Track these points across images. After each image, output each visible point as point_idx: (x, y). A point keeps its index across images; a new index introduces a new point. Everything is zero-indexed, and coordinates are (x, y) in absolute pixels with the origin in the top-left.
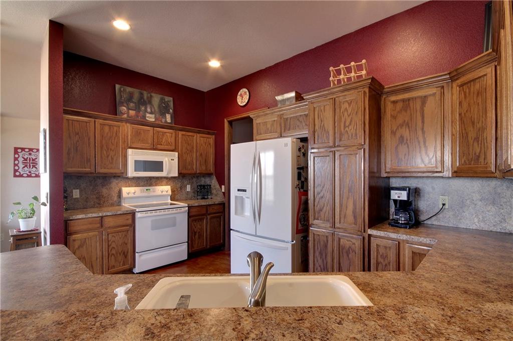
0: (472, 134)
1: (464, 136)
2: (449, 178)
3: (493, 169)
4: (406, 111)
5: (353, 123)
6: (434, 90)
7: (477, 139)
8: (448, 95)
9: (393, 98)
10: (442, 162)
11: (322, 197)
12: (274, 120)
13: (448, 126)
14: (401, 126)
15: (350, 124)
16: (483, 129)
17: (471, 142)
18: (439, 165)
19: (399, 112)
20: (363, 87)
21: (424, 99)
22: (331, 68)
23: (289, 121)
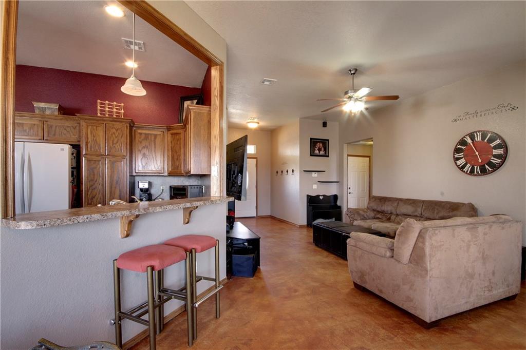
0: (176, 157)
1: (173, 157)
2: (166, 176)
3: (183, 172)
4: (146, 140)
5: (119, 143)
6: (160, 133)
7: (177, 159)
8: (166, 137)
9: (139, 131)
10: (164, 168)
11: (95, 189)
12: (34, 124)
13: (166, 152)
14: (144, 147)
15: (117, 143)
16: (179, 156)
17: (175, 160)
18: (162, 170)
19: (143, 140)
20: (126, 122)
21: (156, 136)
22: (99, 101)
23: (54, 128)
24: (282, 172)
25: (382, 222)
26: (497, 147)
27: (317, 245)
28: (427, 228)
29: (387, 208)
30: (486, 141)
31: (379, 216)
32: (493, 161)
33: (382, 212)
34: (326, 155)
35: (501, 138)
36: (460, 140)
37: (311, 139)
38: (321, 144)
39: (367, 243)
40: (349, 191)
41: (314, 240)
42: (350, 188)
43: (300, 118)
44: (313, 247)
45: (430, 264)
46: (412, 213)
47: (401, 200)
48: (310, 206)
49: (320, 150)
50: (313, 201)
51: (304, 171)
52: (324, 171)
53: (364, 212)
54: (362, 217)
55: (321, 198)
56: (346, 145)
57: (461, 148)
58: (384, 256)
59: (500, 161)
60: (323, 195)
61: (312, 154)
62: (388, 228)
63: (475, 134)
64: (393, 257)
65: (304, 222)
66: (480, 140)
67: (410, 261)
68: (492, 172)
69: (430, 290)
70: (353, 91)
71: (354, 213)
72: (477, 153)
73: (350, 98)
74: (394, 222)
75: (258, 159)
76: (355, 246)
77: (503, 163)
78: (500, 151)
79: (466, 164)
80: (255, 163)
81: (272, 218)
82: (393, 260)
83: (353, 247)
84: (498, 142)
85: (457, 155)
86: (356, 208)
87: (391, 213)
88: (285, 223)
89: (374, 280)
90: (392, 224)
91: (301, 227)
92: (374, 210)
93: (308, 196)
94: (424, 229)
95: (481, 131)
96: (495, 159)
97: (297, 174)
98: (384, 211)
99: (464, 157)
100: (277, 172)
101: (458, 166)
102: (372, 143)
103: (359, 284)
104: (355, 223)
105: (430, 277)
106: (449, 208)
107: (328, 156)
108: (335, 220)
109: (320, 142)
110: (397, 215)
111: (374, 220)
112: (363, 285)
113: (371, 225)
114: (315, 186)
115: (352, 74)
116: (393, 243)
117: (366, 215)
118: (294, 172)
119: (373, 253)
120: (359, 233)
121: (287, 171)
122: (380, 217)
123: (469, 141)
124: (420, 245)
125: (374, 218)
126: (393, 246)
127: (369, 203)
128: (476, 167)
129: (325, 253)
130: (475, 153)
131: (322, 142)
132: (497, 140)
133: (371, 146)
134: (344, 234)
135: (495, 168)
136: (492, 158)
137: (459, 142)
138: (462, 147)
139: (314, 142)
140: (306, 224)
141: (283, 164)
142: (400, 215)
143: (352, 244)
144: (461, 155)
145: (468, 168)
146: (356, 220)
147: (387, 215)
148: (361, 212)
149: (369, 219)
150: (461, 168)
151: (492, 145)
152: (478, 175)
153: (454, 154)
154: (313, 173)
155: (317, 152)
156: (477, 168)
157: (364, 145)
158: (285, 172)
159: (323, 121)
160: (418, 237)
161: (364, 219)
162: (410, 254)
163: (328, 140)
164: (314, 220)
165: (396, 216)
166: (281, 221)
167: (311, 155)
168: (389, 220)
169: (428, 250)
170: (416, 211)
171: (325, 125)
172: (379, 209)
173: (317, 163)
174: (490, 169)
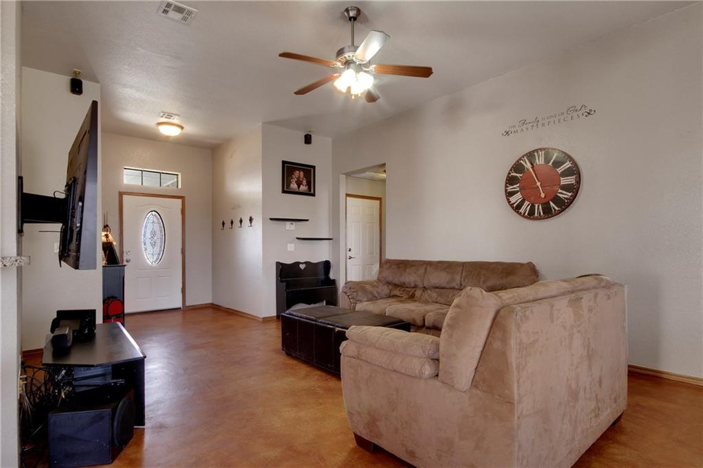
24: (232, 223)
25: (401, 301)
26: (567, 173)
27: (288, 354)
28: (508, 306)
29: (410, 278)
30: (550, 164)
31: (397, 292)
32: (561, 195)
33: (401, 286)
34: (310, 193)
35: (571, 159)
36: (515, 164)
37: (284, 163)
38: (302, 173)
39: (382, 349)
40: (349, 254)
41: (283, 345)
42: (350, 250)
43: (263, 123)
44: (282, 358)
45: (519, 386)
46: (448, 283)
47: (430, 263)
48: (282, 282)
49: (299, 184)
50: (287, 273)
51: (271, 219)
52: (307, 220)
53: (374, 286)
54: (370, 296)
55: (302, 267)
56: (344, 176)
57: (515, 178)
58: (420, 377)
59: (570, 194)
60: (305, 263)
61: (286, 190)
62: (413, 311)
63: (536, 154)
64: (437, 375)
65: (272, 311)
66: (543, 163)
67: (475, 384)
68: (560, 212)
69: (520, 447)
70: (352, 48)
71: (357, 288)
72: (539, 184)
73: (348, 63)
74: (419, 300)
75: (186, 199)
76: (358, 357)
77: (574, 197)
78: (570, 180)
79: (523, 202)
80: (180, 207)
81: (214, 308)
82: (437, 383)
83: (353, 360)
84: (568, 165)
85: (510, 189)
86: (361, 280)
87: (416, 287)
88: (237, 315)
89: (396, 430)
90: (417, 304)
91: (266, 320)
92: (388, 283)
93: (278, 263)
94: (502, 308)
95: (544, 149)
96: (564, 192)
97: (258, 224)
98: (404, 283)
99: (520, 190)
100: (223, 224)
101: (511, 205)
102: (384, 175)
103: (366, 439)
104: (359, 307)
105: (519, 418)
106: (502, 272)
107: (313, 195)
108: (327, 304)
109: (299, 170)
110: (425, 289)
111: (391, 300)
112: (375, 441)
113: (385, 309)
114: (291, 247)
115: (350, 19)
116: (438, 345)
117: (377, 292)
118: (253, 223)
119: (395, 371)
120: (365, 327)
121: (241, 221)
122: (398, 294)
123: (528, 165)
124: (497, 345)
125: (390, 296)
126: (438, 350)
127: (380, 272)
128: (536, 205)
129: (303, 369)
130: (536, 183)
131: (303, 170)
132: (566, 162)
133: (383, 181)
134: (337, 329)
135: (564, 205)
136: (560, 191)
137: (513, 167)
138: (518, 175)
139: (289, 169)
140: (275, 314)
141: (233, 208)
142: (429, 288)
143: (350, 353)
144: (516, 187)
145: (526, 207)
146: (361, 301)
147: (409, 289)
148: (368, 287)
149: (381, 298)
150: (516, 209)
151: (560, 170)
152: (540, 218)
153: (506, 187)
154: (288, 223)
155: (294, 186)
156: (538, 206)
157: (373, 180)
158: (237, 223)
159: (306, 134)
160: (491, 327)
161: (373, 298)
162: (474, 368)
163: (314, 167)
164: (289, 307)
165: (424, 291)
166: (231, 313)
167: (284, 192)
168: (412, 297)
169: (513, 357)
170: (453, 279)
171: (308, 140)
172: (396, 281)
173: (294, 205)
174: (557, 208)
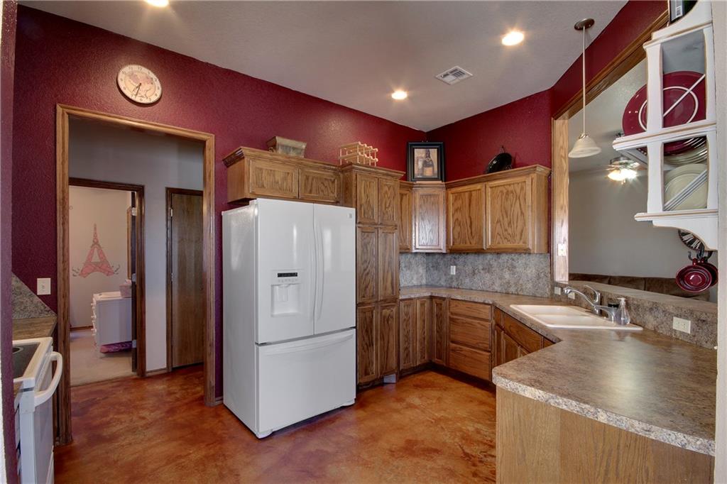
11: (368, 273)
12: (288, 173)
15: (389, 206)
23: (310, 180)
101: (684, 242)
